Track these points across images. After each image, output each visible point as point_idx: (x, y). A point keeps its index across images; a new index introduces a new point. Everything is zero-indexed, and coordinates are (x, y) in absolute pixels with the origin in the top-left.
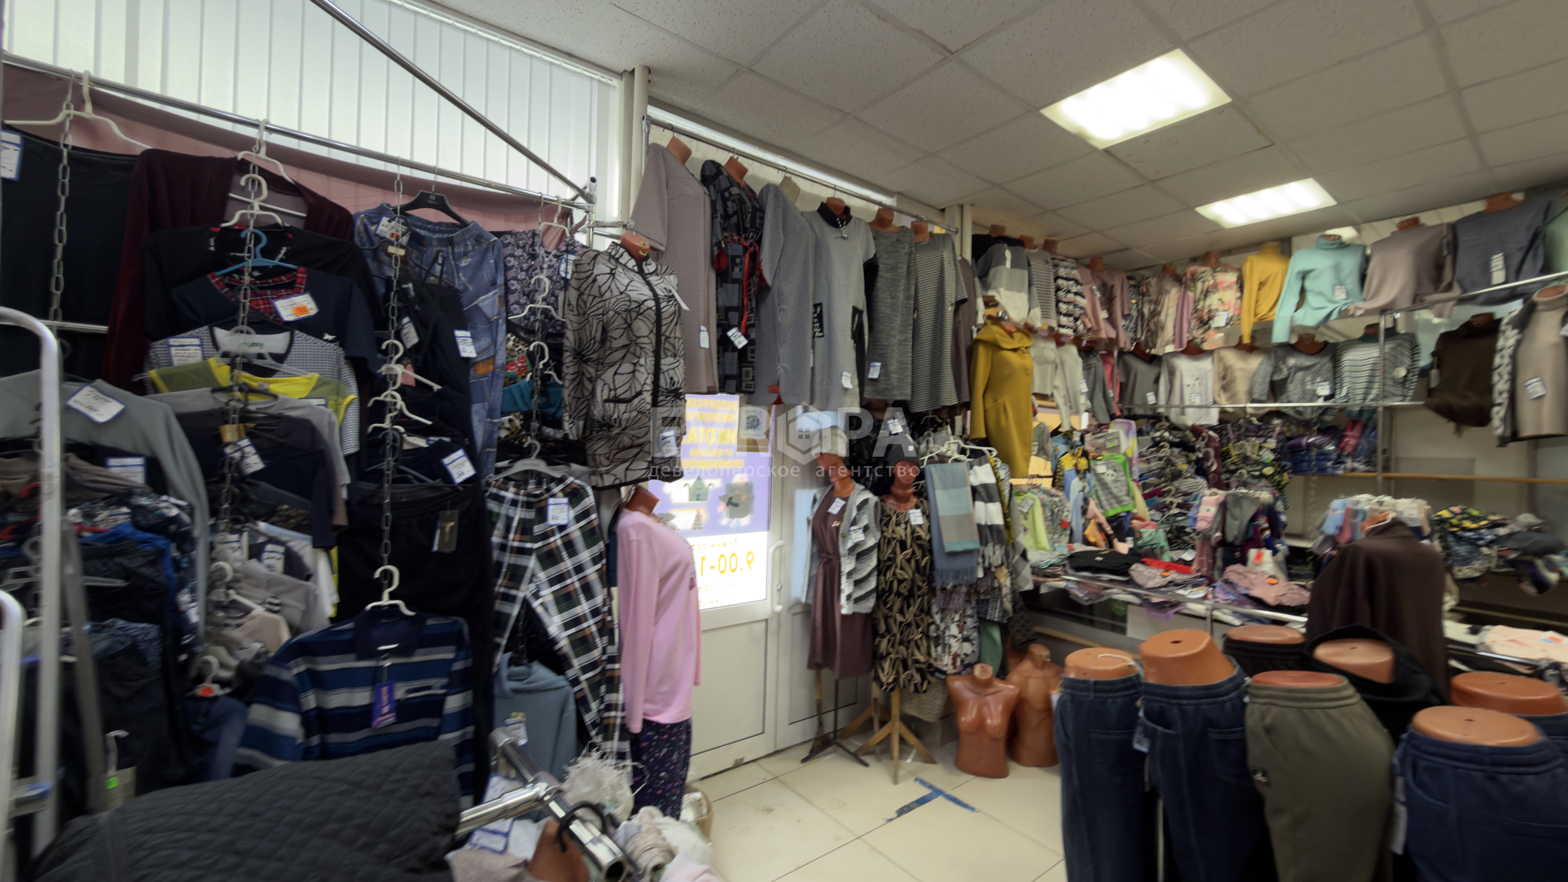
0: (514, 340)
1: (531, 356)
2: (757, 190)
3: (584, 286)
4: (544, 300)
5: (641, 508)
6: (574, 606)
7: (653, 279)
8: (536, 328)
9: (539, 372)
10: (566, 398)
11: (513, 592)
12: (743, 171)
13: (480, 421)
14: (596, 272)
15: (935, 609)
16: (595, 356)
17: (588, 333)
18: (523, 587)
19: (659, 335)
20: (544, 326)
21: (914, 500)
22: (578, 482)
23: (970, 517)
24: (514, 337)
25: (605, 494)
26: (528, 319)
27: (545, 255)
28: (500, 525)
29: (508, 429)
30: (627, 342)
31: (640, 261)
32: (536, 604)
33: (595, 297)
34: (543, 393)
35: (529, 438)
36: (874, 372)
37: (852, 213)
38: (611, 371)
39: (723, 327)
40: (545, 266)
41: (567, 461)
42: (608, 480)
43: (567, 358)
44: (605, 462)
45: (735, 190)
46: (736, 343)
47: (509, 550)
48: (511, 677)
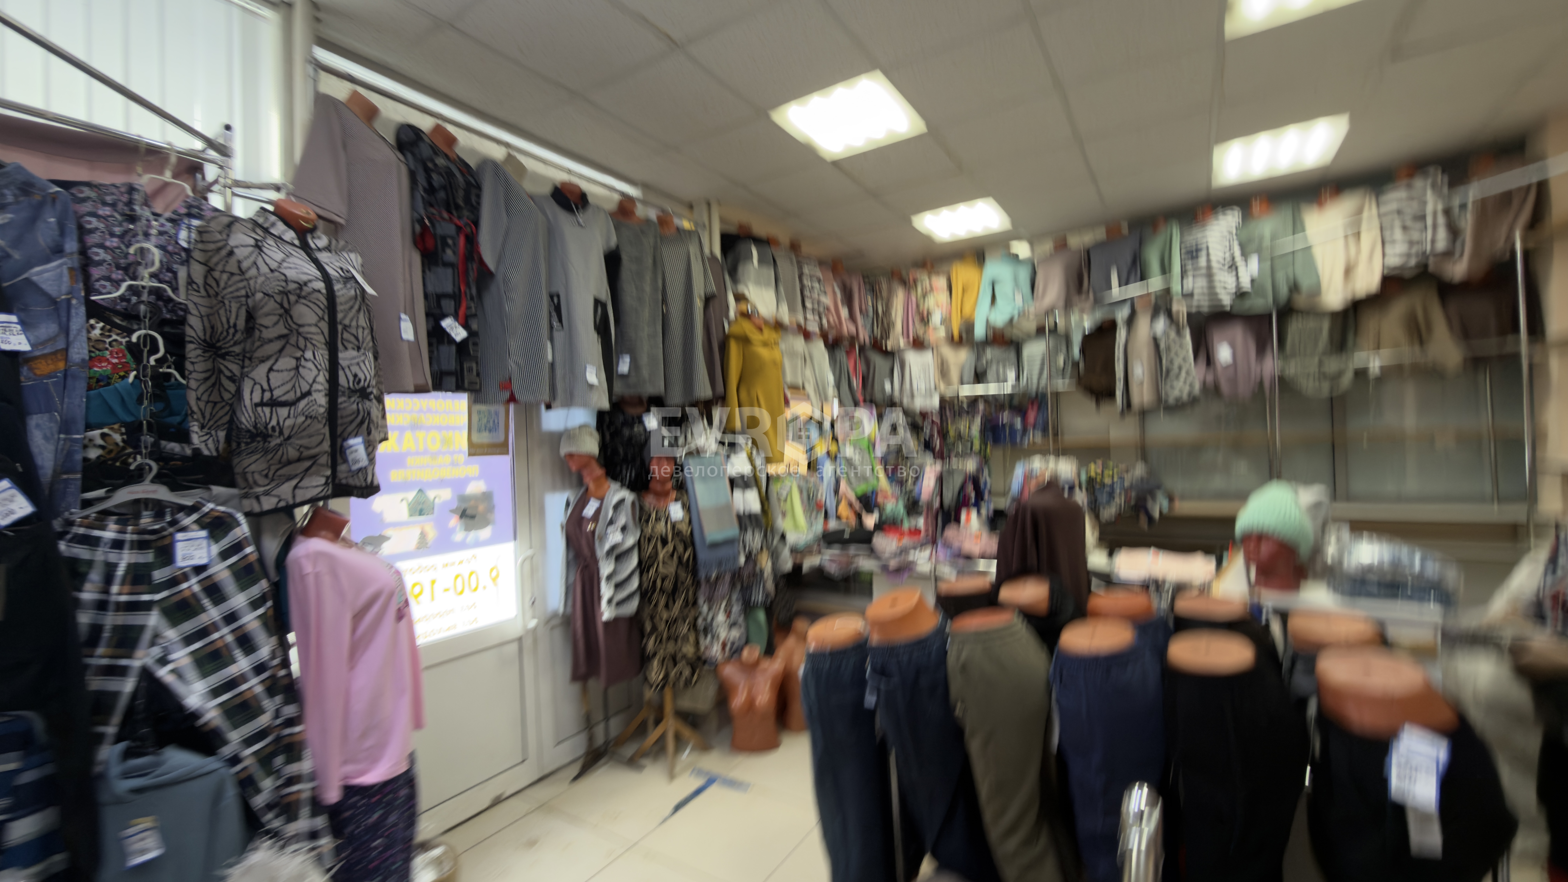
0: (102, 329)
1: (134, 350)
2: (472, 163)
3: (215, 260)
4: (153, 276)
5: (323, 533)
6: (226, 665)
7: (323, 257)
8: (142, 315)
9: (149, 371)
10: (193, 402)
11: (124, 662)
12: (452, 140)
13: (46, 438)
14: (232, 242)
15: (701, 601)
16: (237, 349)
17: (224, 320)
18: (140, 653)
19: (333, 323)
20: (154, 309)
21: (674, 495)
22: (222, 508)
23: (729, 507)
24: (101, 324)
25: (266, 522)
26: (128, 301)
27: (151, 217)
28: (95, 576)
29: (102, 447)
30: (285, 331)
31: (303, 233)
32: (163, 673)
33: (232, 274)
34: (156, 397)
35: (139, 457)
36: (624, 366)
37: (590, 199)
38: (264, 368)
39: (434, 316)
40: (154, 232)
41: (205, 483)
42: (268, 503)
43: (192, 351)
44: (261, 480)
45: (441, 161)
46: (453, 335)
47: (111, 607)
48: (127, 775)
